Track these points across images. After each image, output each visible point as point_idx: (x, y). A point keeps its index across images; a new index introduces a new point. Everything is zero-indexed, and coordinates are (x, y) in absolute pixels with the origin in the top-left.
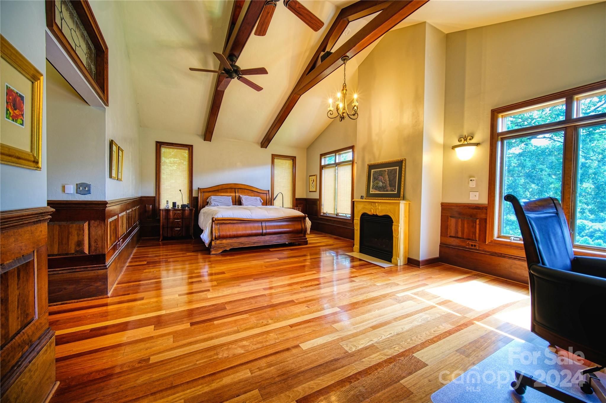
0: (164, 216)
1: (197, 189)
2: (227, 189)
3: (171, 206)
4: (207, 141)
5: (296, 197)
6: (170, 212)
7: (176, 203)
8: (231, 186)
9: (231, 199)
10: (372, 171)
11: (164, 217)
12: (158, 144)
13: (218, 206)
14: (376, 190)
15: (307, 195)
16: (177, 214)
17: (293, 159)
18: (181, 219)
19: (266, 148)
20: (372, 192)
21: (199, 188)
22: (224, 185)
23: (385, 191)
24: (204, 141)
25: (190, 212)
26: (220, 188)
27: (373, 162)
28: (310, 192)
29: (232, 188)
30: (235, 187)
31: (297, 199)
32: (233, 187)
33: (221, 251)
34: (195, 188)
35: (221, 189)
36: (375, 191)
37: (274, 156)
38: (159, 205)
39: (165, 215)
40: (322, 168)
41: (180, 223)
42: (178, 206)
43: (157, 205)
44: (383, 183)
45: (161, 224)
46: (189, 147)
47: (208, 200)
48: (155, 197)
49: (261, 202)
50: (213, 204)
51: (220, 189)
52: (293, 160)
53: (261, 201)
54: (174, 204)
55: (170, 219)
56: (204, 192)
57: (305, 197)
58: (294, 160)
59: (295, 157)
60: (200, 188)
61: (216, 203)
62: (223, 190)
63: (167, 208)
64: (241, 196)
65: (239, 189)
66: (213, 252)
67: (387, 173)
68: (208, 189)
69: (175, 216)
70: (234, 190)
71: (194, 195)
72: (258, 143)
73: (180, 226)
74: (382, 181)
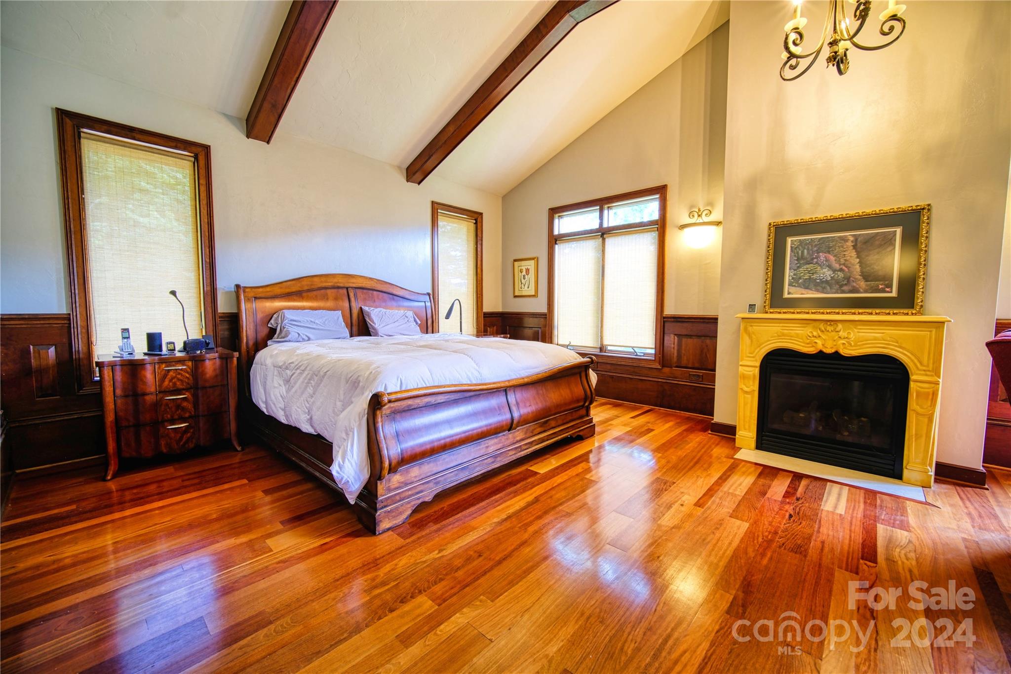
0: (119, 385)
1: (233, 289)
2: (326, 288)
3: (140, 349)
4: (256, 138)
5: (484, 311)
6: (144, 369)
7: (160, 334)
8: (335, 280)
9: (341, 319)
10: (789, 240)
11: (119, 392)
12: (68, 122)
13: (309, 339)
14: (807, 288)
15: (504, 305)
16: (171, 373)
17: (476, 218)
18: (187, 390)
19: (419, 183)
20: (789, 293)
21: (238, 286)
22: (316, 279)
23: (843, 292)
24: (248, 136)
25: (221, 366)
26: (305, 285)
27: (789, 217)
28: (515, 297)
29: (339, 288)
30: (347, 285)
31: (485, 314)
32: (341, 285)
33: (409, 512)
34: (225, 283)
35: (309, 291)
36: (803, 291)
37: (437, 208)
38: (89, 344)
39: (123, 383)
40: (554, 240)
41: (185, 404)
42: (171, 346)
43: (79, 345)
44: (834, 271)
45: (110, 417)
46: (194, 149)
47: (272, 321)
48: (67, 318)
49: (417, 323)
50: (293, 335)
51: (306, 288)
52: (476, 220)
53: (415, 321)
54: (154, 340)
55: (144, 394)
56: (256, 298)
57: (500, 309)
58: (479, 220)
59: (481, 214)
60: (242, 285)
61: (302, 331)
62: (315, 293)
63: (126, 357)
64: (366, 308)
65: (358, 291)
66: (384, 525)
67: (850, 244)
68: (268, 289)
69: (166, 383)
70: (345, 291)
71: (223, 306)
72: (399, 168)
73: (187, 415)
74: (830, 267)
